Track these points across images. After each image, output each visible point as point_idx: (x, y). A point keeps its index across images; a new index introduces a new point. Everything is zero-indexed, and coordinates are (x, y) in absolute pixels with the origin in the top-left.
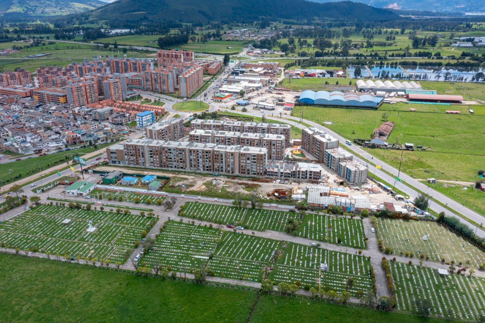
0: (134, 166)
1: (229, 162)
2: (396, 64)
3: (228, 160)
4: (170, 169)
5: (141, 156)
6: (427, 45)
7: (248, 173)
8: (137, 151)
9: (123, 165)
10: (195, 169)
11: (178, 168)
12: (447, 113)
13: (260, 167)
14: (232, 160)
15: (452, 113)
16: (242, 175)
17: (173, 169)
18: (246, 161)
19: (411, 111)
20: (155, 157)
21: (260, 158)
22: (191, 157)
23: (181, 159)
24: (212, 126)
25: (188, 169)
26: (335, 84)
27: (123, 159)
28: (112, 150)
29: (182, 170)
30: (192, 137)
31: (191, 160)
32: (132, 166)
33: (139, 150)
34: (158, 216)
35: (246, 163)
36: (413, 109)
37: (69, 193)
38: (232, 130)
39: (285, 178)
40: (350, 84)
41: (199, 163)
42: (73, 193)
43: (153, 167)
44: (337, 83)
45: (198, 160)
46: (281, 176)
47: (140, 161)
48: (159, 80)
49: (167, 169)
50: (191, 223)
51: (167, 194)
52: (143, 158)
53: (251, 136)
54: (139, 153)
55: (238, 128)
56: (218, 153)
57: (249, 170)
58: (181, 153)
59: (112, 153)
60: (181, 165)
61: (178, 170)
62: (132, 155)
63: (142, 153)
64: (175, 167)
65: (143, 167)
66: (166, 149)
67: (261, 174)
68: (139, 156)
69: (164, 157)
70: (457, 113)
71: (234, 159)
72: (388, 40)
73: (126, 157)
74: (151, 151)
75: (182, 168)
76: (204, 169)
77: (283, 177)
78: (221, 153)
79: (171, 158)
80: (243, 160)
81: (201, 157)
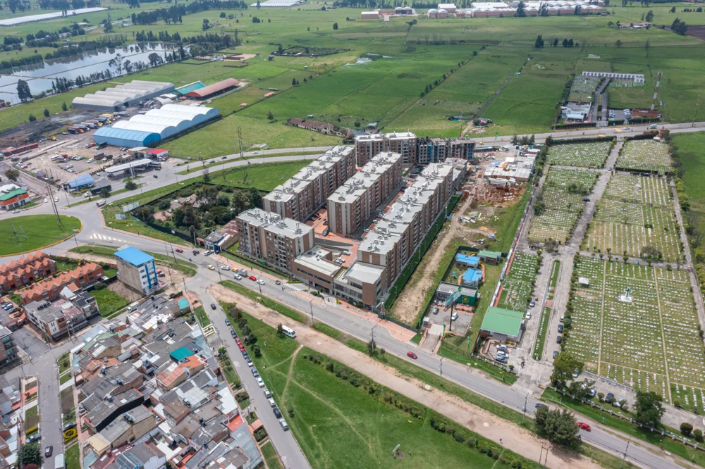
8: (397, 254)
12: (267, 97)
15: (270, 96)
19: (244, 107)
23: (421, 227)
36: (245, 104)
40: (65, 108)
44: (47, 114)
62: (392, 267)
68: (398, 259)
70: (273, 95)
79: (415, 234)
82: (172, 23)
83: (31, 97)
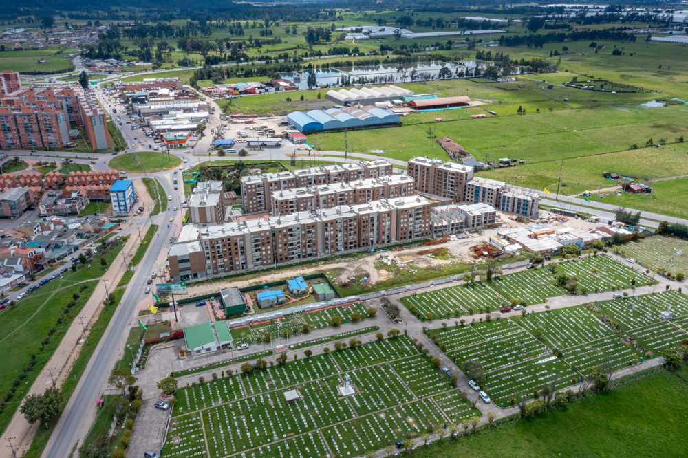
0: (226, 274)
1: (384, 226)
2: (328, 65)
3: (383, 224)
4: (291, 262)
5: (240, 253)
6: (321, 40)
7: (410, 237)
8: (233, 247)
9: (205, 278)
10: (333, 251)
11: (305, 257)
12: (474, 118)
13: (425, 223)
14: (388, 223)
15: (478, 117)
16: (402, 242)
17: (298, 261)
18: (408, 220)
19: (438, 121)
20: (264, 248)
21: (426, 210)
22: (326, 233)
23: (309, 242)
24: (282, 183)
25: (321, 255)
26: (300, 99)
27: (204, 268)
28: (180, 256)
29: (312, 258)
30: (284, 204)
31: (327, 239)
32: (222, 275)
33: (236, 244)
34: (406, 332)
35: (407, 223)
36: (439, 119)
37: (198, 352)
38: (313, 182)
39: (457, 231)
40: (319, 97)
41: (337, 240)
42: (208, 350)
43: (261, 267)
44: (302, 98)
45: (337, 235)
46: (452, 229)
47: (237, 263)
48: (35, 127)
49: (285, 264)
50: (459, 324)
51: (358, 297)
52: (243, 257)
53: (367, 184)
54: (236, 249)
55: (324, 177)
56: (367, 217)
57: (411, 232)
58: (309, 232)
59: (181, 262)
60: (309, 250)
61: (304, 260)
62: (220, 257)
63: (242, 248)
64: (299, 256)
65: (243, 271)
66: (285, 231)
67: (427, 233)
68: (237, 253)
69: (280, 245)
70: (483, 117)
71: (391, 221)
72: (263, 35)
73: (208, 262)
74: (256, 241)
75: (310, 255)
76: (346, 248)
77: (454, 230)
78: (371, 216)
79: (292, 244)
80: (404, 218)
81: (340, 231)
82: (533, 47)
83: (317, 86)
